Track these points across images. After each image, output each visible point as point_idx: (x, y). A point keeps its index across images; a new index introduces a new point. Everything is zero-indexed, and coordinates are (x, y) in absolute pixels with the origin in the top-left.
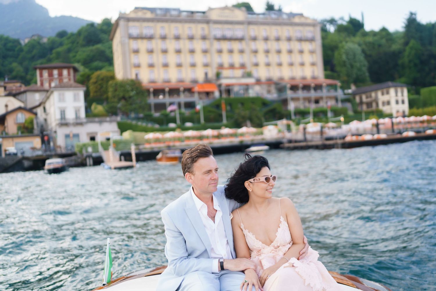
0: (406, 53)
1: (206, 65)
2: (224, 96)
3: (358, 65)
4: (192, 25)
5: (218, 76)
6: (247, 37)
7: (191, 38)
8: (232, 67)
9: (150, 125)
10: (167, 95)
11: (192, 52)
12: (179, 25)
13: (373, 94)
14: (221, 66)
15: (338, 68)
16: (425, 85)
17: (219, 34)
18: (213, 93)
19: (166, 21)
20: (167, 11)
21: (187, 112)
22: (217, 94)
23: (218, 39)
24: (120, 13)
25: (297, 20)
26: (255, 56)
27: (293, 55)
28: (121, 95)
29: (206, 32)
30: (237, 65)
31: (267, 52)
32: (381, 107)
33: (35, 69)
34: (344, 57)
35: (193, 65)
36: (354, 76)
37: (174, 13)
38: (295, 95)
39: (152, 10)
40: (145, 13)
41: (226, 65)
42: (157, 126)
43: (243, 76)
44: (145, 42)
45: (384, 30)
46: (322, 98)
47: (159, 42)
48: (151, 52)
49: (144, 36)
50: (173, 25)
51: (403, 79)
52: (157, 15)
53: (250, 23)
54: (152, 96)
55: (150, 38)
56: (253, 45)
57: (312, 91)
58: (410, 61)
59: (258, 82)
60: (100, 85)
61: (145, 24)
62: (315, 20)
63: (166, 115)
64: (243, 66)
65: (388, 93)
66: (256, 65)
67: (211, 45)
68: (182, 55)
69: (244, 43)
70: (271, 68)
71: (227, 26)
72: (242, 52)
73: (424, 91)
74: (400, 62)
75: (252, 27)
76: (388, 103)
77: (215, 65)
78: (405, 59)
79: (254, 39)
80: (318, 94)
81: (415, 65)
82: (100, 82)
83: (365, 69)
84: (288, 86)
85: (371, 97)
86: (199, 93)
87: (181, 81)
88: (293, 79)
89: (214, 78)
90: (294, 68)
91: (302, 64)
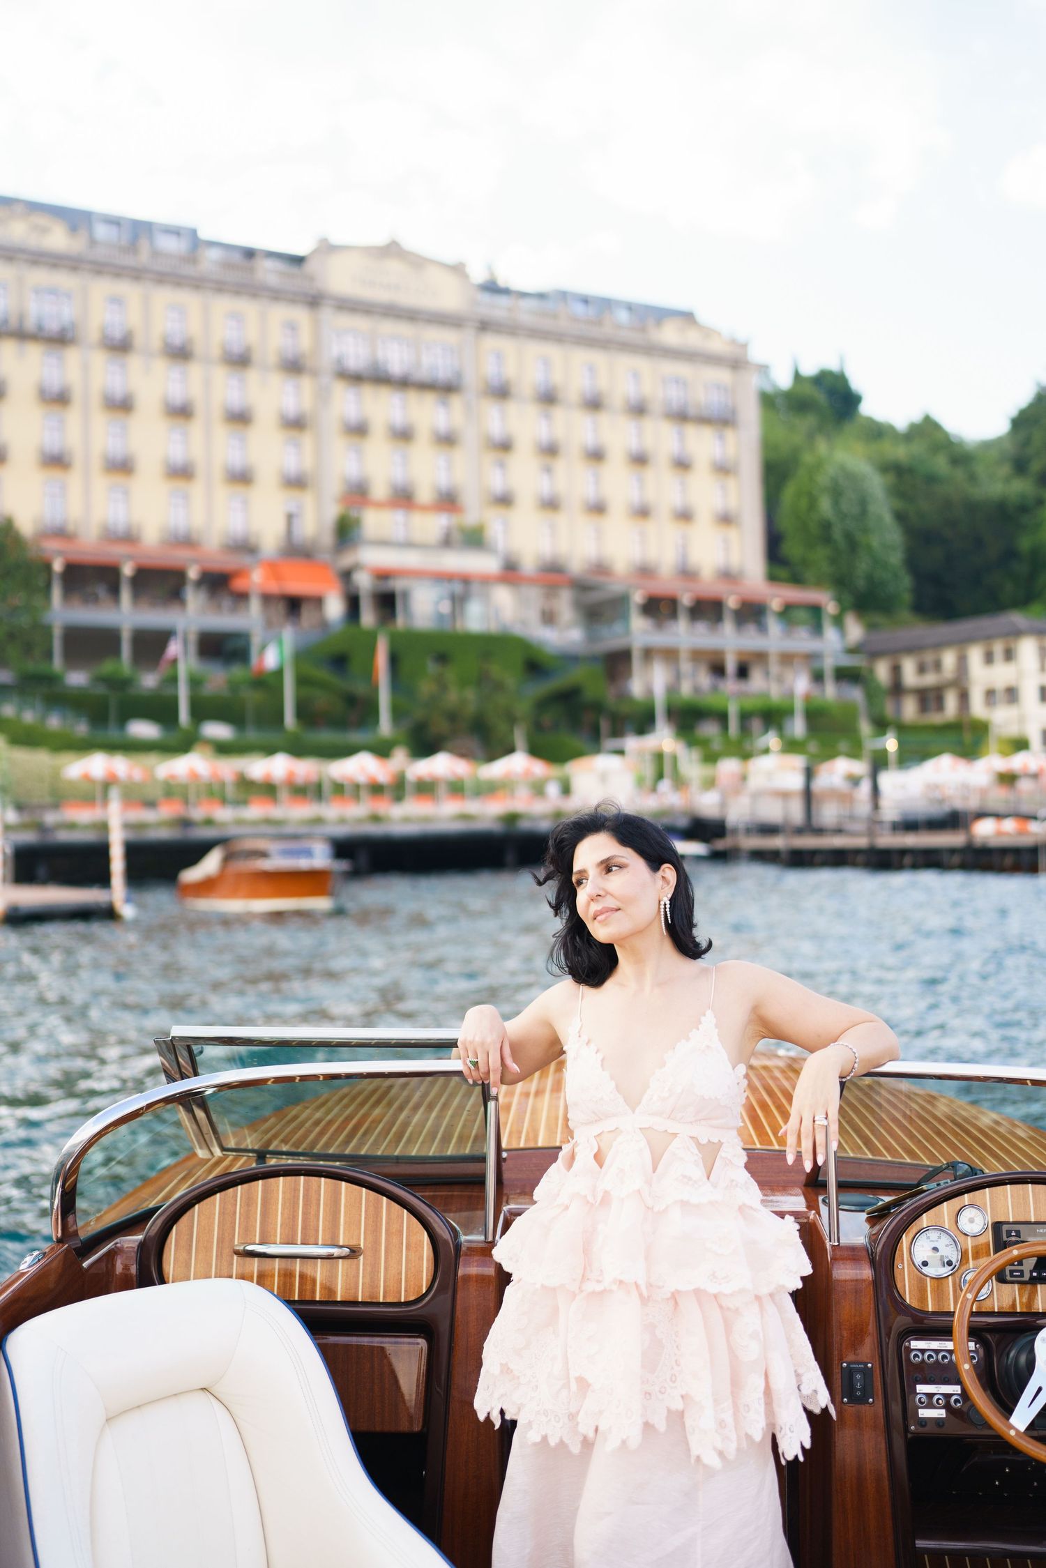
1: (296, 483)
2: (368, 618)
3: (875, 542)
4: (249, 308)
5: (346, 532)
6: (471, 380)
7: (240, 361)
8: (403, 498)
9: (54, 722)
10: (126, 595)
11: (240, 418)
12: (190, 300)
13: (949, 659)
14: (358, 493)
15: (793, 549)
17: (356, 354)
18: (318, 601)
19: (136, 275)
20: (140, 230)
21: (218, 678)
22: (334, 608)
23: (356, 378)
25: (670, 335)
26: (502, 465)
27: (650, 474)
29: (305, 342)
30: (424, 495)
31: (550, 451)
32: (978, 708)
34: (825, 506)
35: (242, 478)
37: (169, 244)
38: (660, 639)
39: (76, 219)
40: (44, 231)
41: (379, 491)
42: (82, 729)
43: (447, 542)
44: (34, 352)
46: (761, 657)
47: (99, 360)
48: (58, 399)
49: (30, 324)
50: (164, 297)
52: (93, 242)
53: (485, 326)
54: (57, 593)
55: (60, 339)
56: (495, 420)
57: (728, 627)
59: (510, 573)
61: (40, 277)
63: (120, 684)
64: (448, 501)
65: (1009, 655)
66: (504, 501)
67: (323, 396)
68: (196, 428)
69: (456, 402)
70: (562, 519)
71: (388, 327)
72: (447, 440)
74: (1024, 543)
75: (491, 342)
76: (1012, 694)
77: (332, 488)
79: (502, 392)
80: (750, 640)
84: (638, 598)
85: (938, 666)
86: (267, 599)
87: (187, 541)
88: (645, 571)
89: (328, 539)
90: (650, 526)
91: (685, 516)
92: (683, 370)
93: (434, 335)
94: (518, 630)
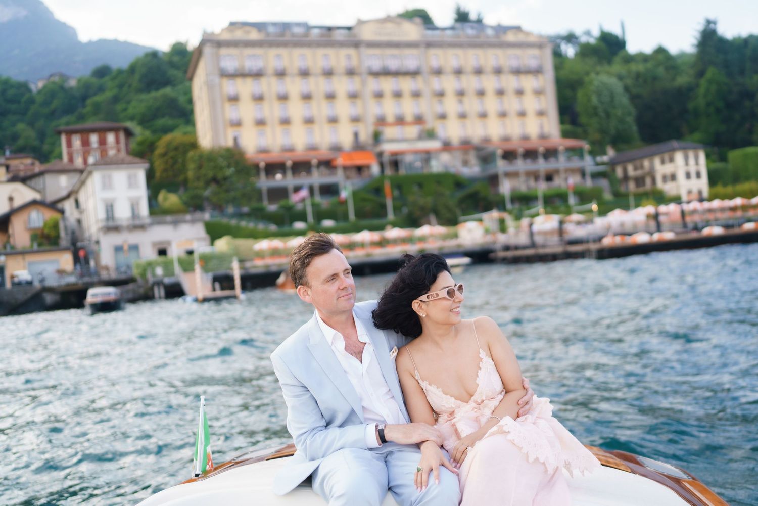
0: (702, 90)
1: (356, 120)
2: (389, 172)
3: (619, 112)
4: (330, 51)
5: (377, 137)
6: (425, 69)
7: (329, 73)
8: (400, 121)
9: (261, 227)
10: (289, 174)
11: (331, 97)
12: (307, 51)
13: (646, 163)
14: (381, 121)
15: (583, 119)
16: (735, 145)
17: (376, 65)
18: (368, 167)
19: (285, 44)
20: (285, 27)
21: (324, 202)
22: (375, 169)
23: (376, 74)
24: (205, 33)
25: (510, 37)
26: (441, 102)
27: (505, 99)
28: (210, 174)
29: (354, 62)
30: (409, 118)
31: (461, 94)
32: (660, 184)
33: (59, 133)
34: (594, 100)
35: (333, 120)
36: (613, 131)
37: (297, 30)
38: (510, 168)
39: (260, 27)
40: (248, 33)
41: (390, 119)
42: (273, 228)
43: (420, 137)
44: (249, 81)
45: (661, 51)
46: (557, 172)
47: (274, 81)
48: (259, 98)
49: (246, 71)
50: (297, 52)
51: (697, 136)
52: (268, 35)
53: (429, 45)
54: (263, 175)
55: (258, 75)
56: (436, 84)
57: (541, 161)
58: (708, 104)
59: (447, 146)
60: (172, 158)
61: (249, 51)
62: (541, 36)
63: (289, 209)
64: (419, 120)
65: (671, 160)
66: (443, 117)
67: (364, 83)
68: (314, 103)
69: (420, 79)
70: (468, 122)
71: (389, 51)
72: (416, 95)
73: (735, 155)
74: (691, 105)
75: (433, 51)
76: (673, 177)
77: (371, 120)
78: (700, 101)
79: (438, 72)
80: (552, 165)
81: (718, 111)
82: (171, 154)
83: (630, 120)
84: (499, 152)
85: (642, 167)
86: (345, 168)
87: (313, 148)
88: (507, 139)
89: (370, 141)
90: (507, 121)
91: (522, 114)
92: (518, 51)
93: (408, 51)
94: (452, 170)
